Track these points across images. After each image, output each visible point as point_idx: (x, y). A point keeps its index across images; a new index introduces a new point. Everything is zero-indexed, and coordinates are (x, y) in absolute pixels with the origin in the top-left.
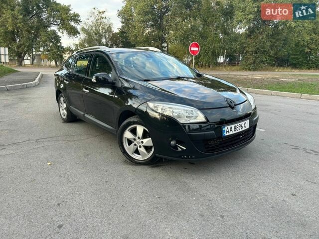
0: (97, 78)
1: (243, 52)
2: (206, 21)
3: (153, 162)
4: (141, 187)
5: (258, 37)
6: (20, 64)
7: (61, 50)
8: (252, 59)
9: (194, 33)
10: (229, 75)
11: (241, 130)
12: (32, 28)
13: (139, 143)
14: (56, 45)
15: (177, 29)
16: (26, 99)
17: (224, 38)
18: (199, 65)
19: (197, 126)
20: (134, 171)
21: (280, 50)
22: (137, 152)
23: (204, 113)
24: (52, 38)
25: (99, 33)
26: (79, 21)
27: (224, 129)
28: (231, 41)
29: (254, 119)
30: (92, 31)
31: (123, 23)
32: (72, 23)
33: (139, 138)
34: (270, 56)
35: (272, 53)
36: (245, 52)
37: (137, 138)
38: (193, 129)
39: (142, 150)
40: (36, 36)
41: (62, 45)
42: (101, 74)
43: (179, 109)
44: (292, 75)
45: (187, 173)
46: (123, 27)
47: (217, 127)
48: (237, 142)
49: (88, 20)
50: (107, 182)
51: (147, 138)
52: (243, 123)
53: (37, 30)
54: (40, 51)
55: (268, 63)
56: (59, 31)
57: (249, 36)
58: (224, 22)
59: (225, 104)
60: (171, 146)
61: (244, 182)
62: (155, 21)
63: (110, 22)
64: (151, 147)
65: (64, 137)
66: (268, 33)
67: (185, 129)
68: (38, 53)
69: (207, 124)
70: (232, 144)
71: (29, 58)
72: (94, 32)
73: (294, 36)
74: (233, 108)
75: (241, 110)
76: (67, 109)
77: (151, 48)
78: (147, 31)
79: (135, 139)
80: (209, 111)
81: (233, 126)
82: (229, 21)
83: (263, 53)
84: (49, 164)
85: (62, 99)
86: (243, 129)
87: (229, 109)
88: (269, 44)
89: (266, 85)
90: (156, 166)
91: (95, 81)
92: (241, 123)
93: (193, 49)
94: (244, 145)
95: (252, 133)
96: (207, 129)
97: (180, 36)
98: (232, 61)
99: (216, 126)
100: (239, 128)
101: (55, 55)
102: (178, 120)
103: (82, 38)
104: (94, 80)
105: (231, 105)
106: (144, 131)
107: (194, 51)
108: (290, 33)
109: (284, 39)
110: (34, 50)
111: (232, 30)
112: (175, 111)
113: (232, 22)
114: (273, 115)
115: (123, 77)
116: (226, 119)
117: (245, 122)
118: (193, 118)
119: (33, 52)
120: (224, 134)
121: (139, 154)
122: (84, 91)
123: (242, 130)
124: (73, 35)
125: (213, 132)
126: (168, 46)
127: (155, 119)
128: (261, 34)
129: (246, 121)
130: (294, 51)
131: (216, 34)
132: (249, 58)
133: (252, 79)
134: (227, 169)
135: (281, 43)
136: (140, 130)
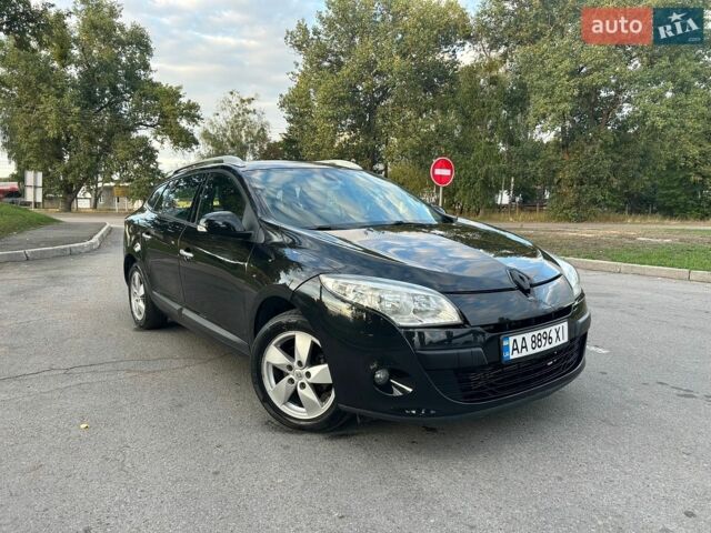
0: (210, 223)
1: (551, 183)
2: (468, 117)
3: (334, 426)
4: (299, 488)
5: (583, 149)
6: (68, 208)
7: (157, 176)
8: (571, 196)
9: (443, 143)
10: (521, 229)
11: (548, 347)
12: (98, 132)
13: (300, 376)
14: (148, 168)
15: (405, 134)
16: (63, 277)
17: (508, 152)
18: (455, 210)
19: (442, 335)
20: (287, 447)
21: (633, 178)
22: (295, 398)
23: (456, 304)
24: (140, 154)
25: (239, 142)
26: (199, 118)
27: (505, 343)
28: (525, 157)
29: (581, 320)
30: (225, 140)
31: (290, 120)
32: (184, 123)
33: (300, 363)
34: (612, 190)
35: (616, 183)
36: (556, 180)
37: (295, 364)
38: (431, 342)
39: (307, 394)
40: (107, 149)
41: (160, 167)
42: (220, 215)
43: (395, 292)
44: (666, 230)
45: (418, 453)
46: (290, 130)
47: (491, 339)
48: (540, 377)
49: (217, 117)
50: (216, 473)
51: (319, 364)
52: (553, 328)
53: (110, 135)
54: (113, 180)
55: (608, 206)
56: (155, 138)
57: (564, 147)
58: (508, 118)
59: (508, 282)
60: (375, 383)
61: (560, 479)
62: (359, 116)
63: (264, 120)
64: (329, 387)
65: (132, 363)
66: (606, 142)
67: (412, 342)
68: (107, 184)
69: (465, 331)
70: (529, 382)
71: (88, 195)
72: (229, 140)
73: (662, 147)
74: (526, 292)
75: (547, 298)
76: (147, 299)
77: (339, 162)
78: (342, 139)
79: (290, 368)
80: (471, 299)
81: (528, 336)
82: (519, 117)
83: (596, 183)
84: (83, 426)
85: (136, 275)
86: (554, 344)
87: (516, 296)
88: (608, 163)
89: (607, 250)
90: (341, 436)
91: (204, 230)
92: (547, 330)
93: (438, 172)
94: (557, 383)
95: (576, 355)
96: (466, 342)
97: (413, 147)
98: (528, 200)
99: (488, 336)
100: (544, 341)
101: (143, 189)
102: (393, 318)
103: (203, 152)
104: (202, 228)
105: (522, 283)
106: (313, 345)
107: (441, 176)
108: (654, 140)
109: (642, 153)
110: (100, 179)
111: (527, 137)
112: (386, 296)
113: (526, 118)
114: (626, 316)
115: (271, 222)
116: (512, 319)
117: (557, 327)
118: (429, 314)
119: (96, 183)
120: (505, 355)
121: (301, 405)
122: (183, 256)
123: (551, 346)
124: (184, 147)
125: (480, 349)
126: (386, 169)
127: (341, 318)
128: (589, 144)
129: (560, 325)
130: (666, 179)
131: (490, 143)
132: (565, 195)
133: (574, 238)
134: (518, 446)
135: (634, 163)
136: (303, 343)
